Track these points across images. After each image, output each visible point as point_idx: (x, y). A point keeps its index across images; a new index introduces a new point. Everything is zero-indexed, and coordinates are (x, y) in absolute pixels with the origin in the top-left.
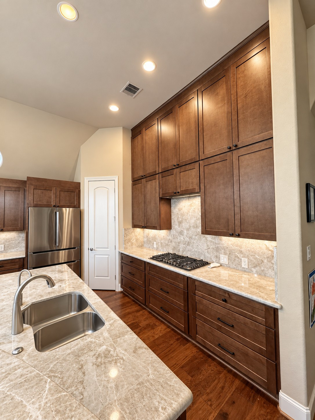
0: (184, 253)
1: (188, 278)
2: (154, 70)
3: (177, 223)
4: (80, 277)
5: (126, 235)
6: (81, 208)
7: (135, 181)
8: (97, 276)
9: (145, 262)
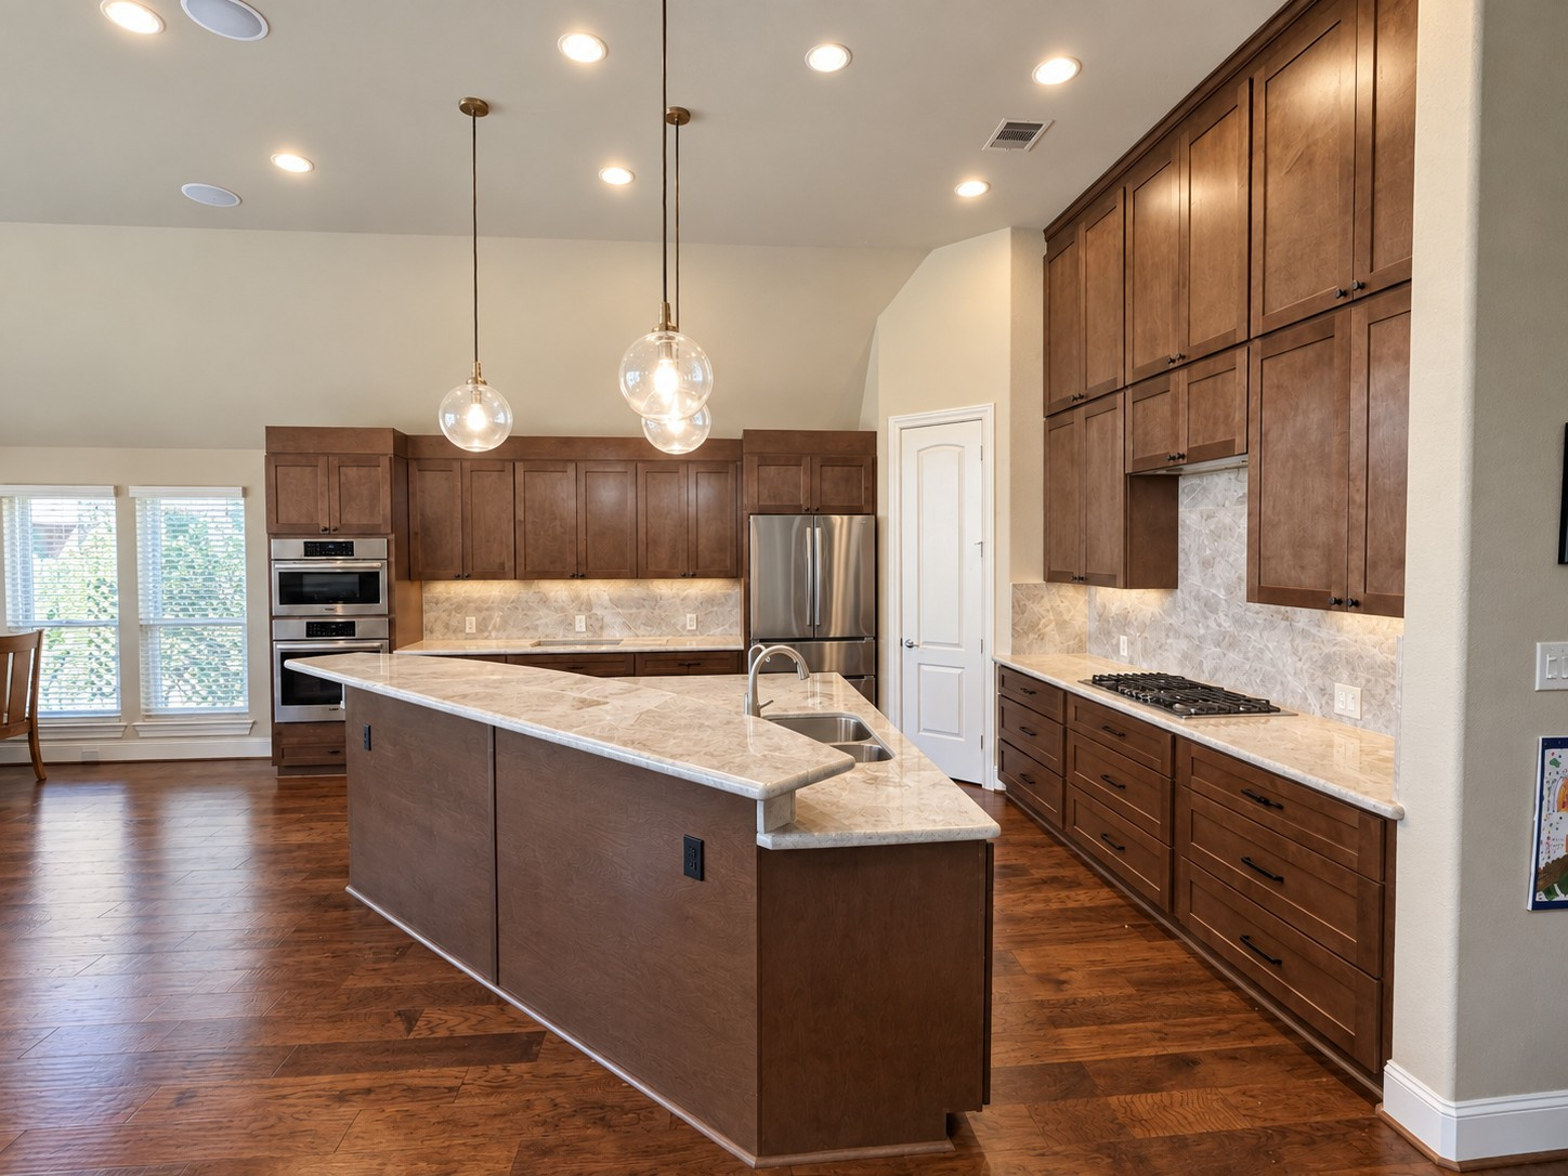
0: (1219, 676)
1: (1175, 737)
2: (1070, 80)
3: (1196, 567)
4: (877, 706)
5: (1018, 608)
6: (880, 513)
7: (1058, 413)
8: (925, 730)
9: (1066, 693)
